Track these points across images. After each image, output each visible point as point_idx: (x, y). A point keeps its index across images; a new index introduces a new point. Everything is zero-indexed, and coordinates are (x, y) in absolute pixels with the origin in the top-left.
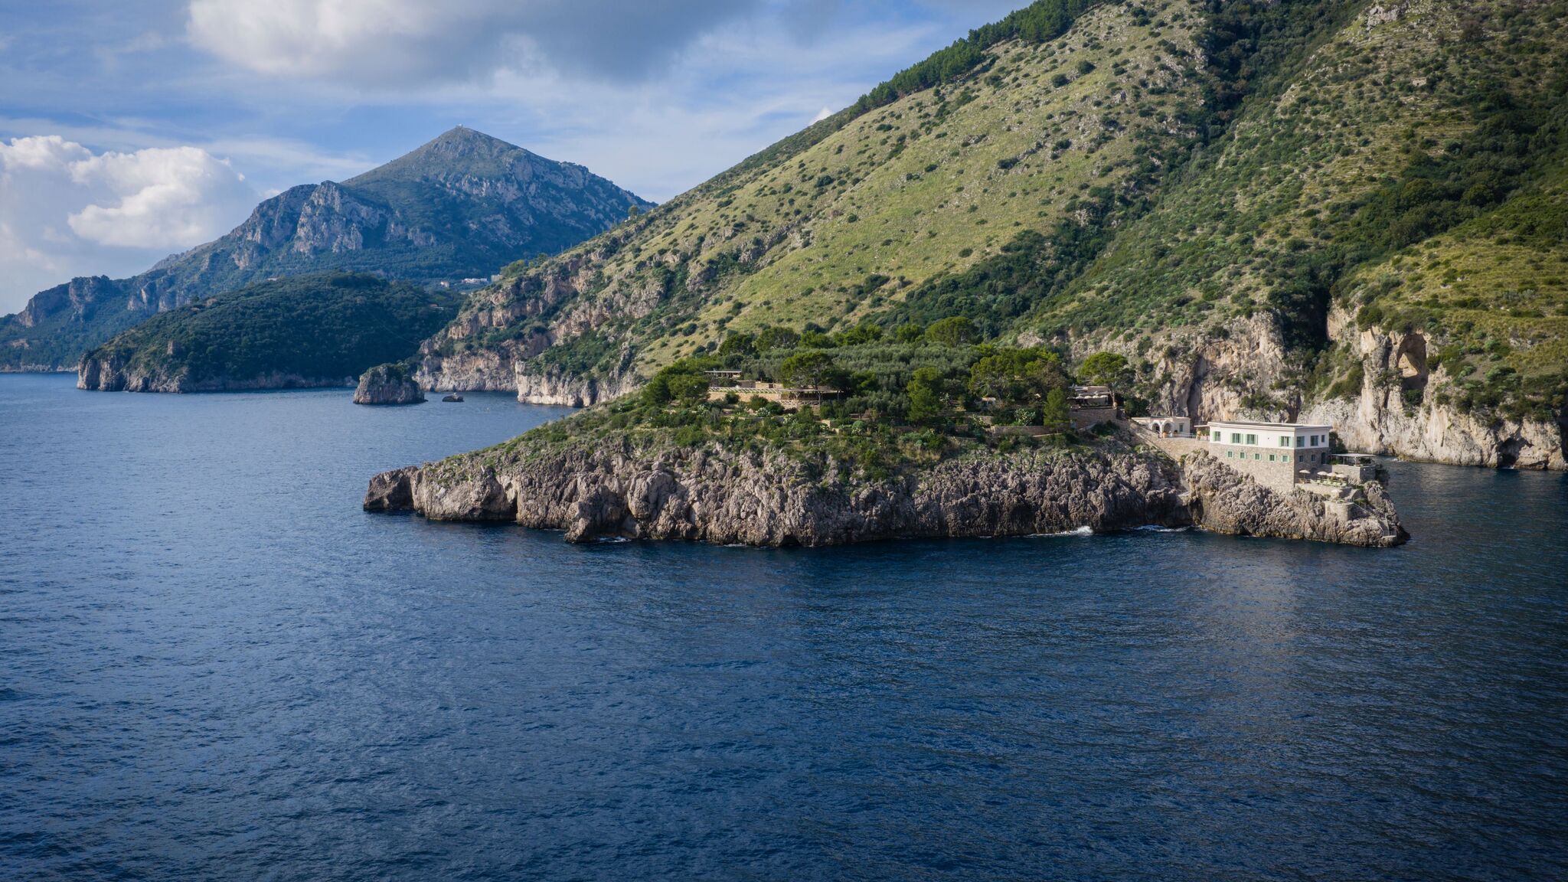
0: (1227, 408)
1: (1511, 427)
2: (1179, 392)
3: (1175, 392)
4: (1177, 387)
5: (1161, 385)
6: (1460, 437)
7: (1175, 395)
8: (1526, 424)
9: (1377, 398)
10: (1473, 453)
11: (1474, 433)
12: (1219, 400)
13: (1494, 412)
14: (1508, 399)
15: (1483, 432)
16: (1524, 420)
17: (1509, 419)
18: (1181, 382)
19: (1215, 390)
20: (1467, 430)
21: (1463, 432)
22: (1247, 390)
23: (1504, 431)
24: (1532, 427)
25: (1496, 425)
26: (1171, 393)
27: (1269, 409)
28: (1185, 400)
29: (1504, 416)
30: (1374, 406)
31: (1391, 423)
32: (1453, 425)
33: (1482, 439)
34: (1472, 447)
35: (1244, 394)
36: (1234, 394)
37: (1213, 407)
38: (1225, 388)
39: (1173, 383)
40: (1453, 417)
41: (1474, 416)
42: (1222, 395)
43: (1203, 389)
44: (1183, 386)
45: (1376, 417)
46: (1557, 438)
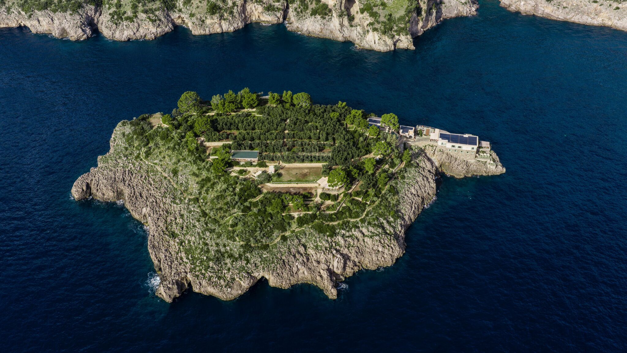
0: (257, 11)
1: (397, 37)
2: (240, 9)
3: (239, 9)
4: (239, 7)
5: (233, 7)
6: (383, 42)
7: (239, 11)
8: (401, 36)
9: (340, 21)
10: (388, 47)
11: (387, 41)
12: (254, 8)
13: (391, 32)
14: (395, 27)
15: (390, 40)
16: (401, 34)
17: (397, 35)
18: (240, 5)
19: (251, 5)
20: (385, 40)
21: (384, 41)
22: (264, 3)
23: (395, 38)
24: (404, 37)
25: (393, 37)
26: (238, 11)
27: (276, 11)
28: (242, 12)
29: (395, 33)
30: (340, 24)
31: (345, 29)
32: (380, 39)
33: (390, 42)
34: (386, 45)
35: (264, 5)
36: (260, 6)
37: (251, 11)
38: (256, 4)
39: (237, 6)
40: (380, 36)
41: (387, 35)
42: (255, 7)
43: (247, 5)
44: (241, 7)
45: (340, 28)
46: (411, 40)
